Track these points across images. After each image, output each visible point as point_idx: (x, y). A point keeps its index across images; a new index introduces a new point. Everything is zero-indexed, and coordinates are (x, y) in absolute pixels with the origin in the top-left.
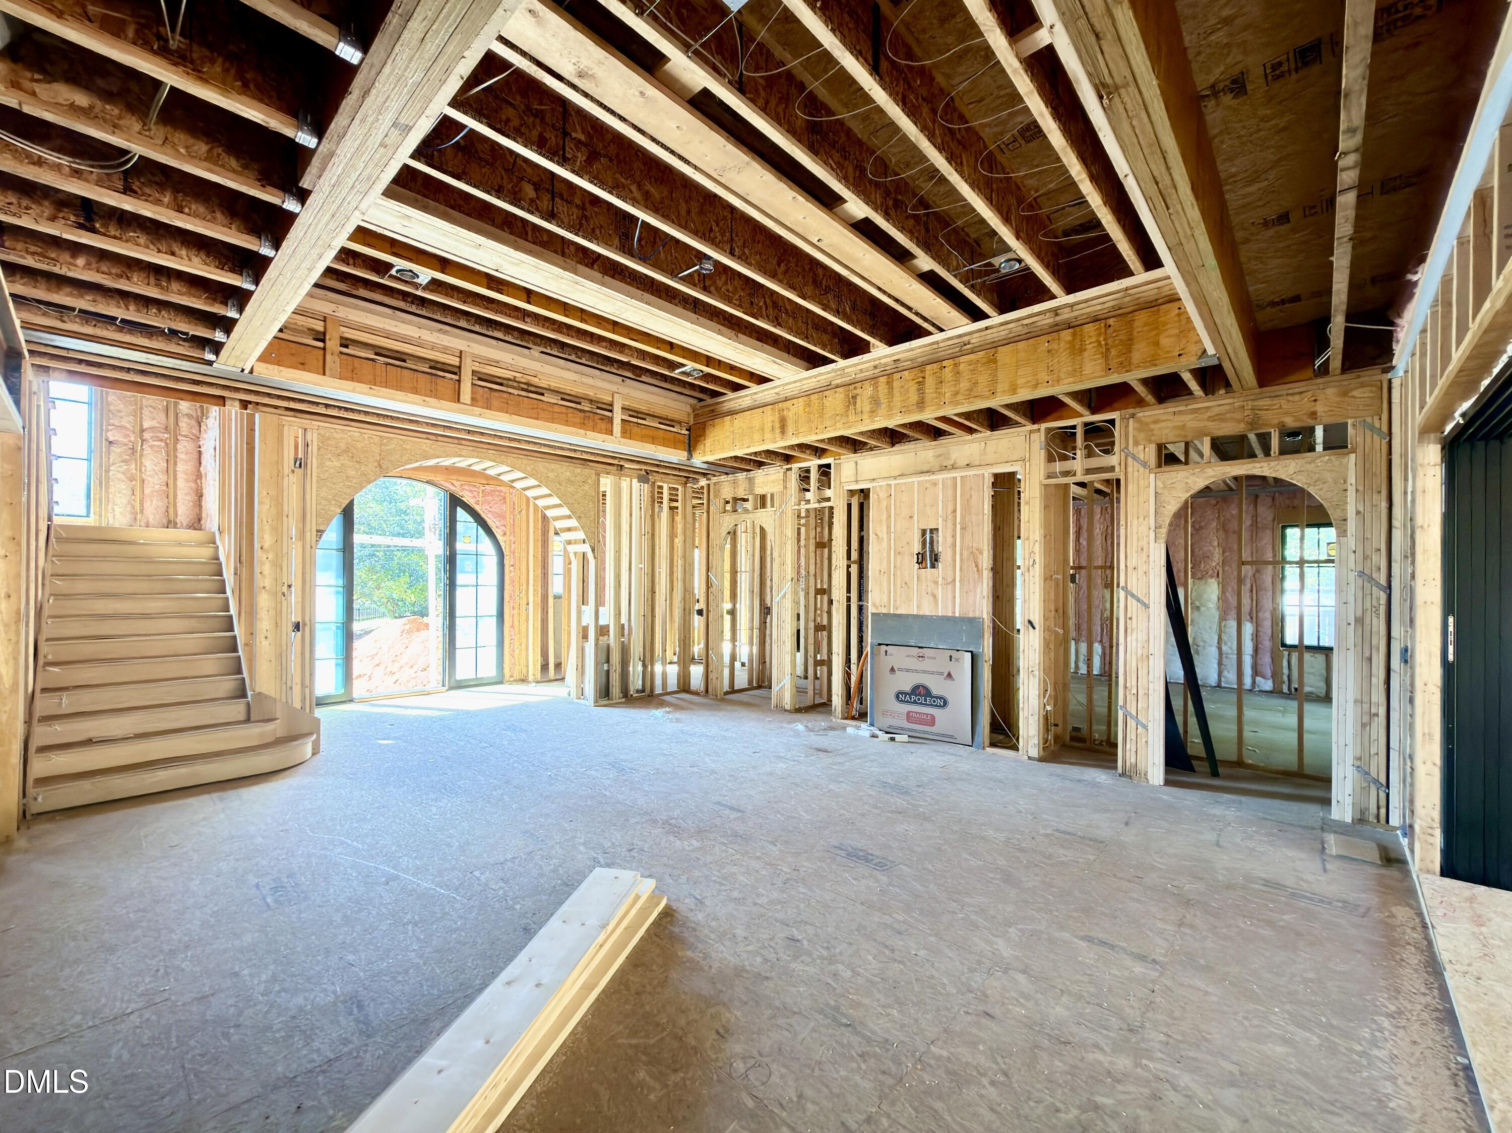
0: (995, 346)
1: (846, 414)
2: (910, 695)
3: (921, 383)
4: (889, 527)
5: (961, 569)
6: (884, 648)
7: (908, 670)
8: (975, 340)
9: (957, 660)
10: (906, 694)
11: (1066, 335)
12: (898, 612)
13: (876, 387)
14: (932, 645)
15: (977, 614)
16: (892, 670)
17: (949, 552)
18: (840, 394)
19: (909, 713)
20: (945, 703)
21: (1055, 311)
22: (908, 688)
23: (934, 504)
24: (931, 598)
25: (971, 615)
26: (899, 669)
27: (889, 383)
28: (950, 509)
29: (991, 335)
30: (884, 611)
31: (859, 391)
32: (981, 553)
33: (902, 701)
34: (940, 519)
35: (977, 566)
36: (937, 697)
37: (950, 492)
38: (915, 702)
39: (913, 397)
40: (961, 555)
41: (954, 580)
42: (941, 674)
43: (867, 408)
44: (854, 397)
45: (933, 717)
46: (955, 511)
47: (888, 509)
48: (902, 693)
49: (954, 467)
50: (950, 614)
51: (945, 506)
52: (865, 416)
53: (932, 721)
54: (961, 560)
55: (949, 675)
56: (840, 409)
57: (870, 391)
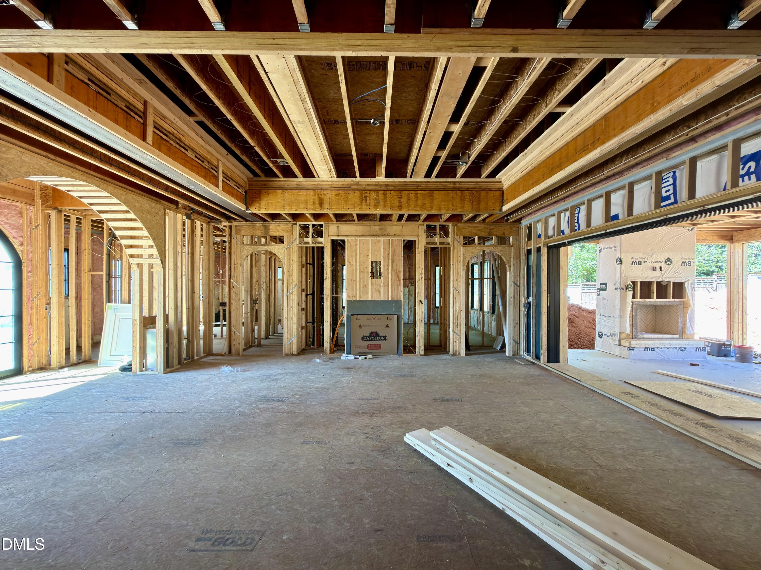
0: (432, 190)
1: (361, 204)
2: (369, 337)
3: (400, 198)
4: (356, 260)
5: (392, 280)
6: (356, 316)
7: (367, 326)
8: (423, 185)
9: (391, 319)
10: (367, 337)
11: (459, 193)
12: (361, 299)
13: (377, 195)
14: (379, 313)
15: (399, 299)
16: (360, 326)
17: (386, 272)
18: (357, 194)
19: (368, 345)
20: (386, 338)
21: (454, 183)
22: (368, 334)
23: (379, 251)
24: (378, 292)
25: (396, 299)
26: (364, 326)
27: (385, 195)
28: (386, 253)
29: (430, 185)
30: (354, 299)
31: (368, 195)
32: (401, 273)
33: (365, 340)
34: (382, 258)
35: (398, 278)
36: (381, 336)
37: (386, 246)
38: (371, 340)
39: (397, 203)
40: (392, 273)
41: (389, 284)
42: (384, 326)
43: (373, 203)
44: (366, 197)
45: (380, 345)
46: (389, 254)
47: (356, 251)
48: (365, 337)
49: (388, 235)
50: (387, 299)
51: (384, 252)
52: (371, 207)
53: (380, 347)
54: (392, 276)
55: (387, 326)
56: (357, 201)
57: (374, 196)
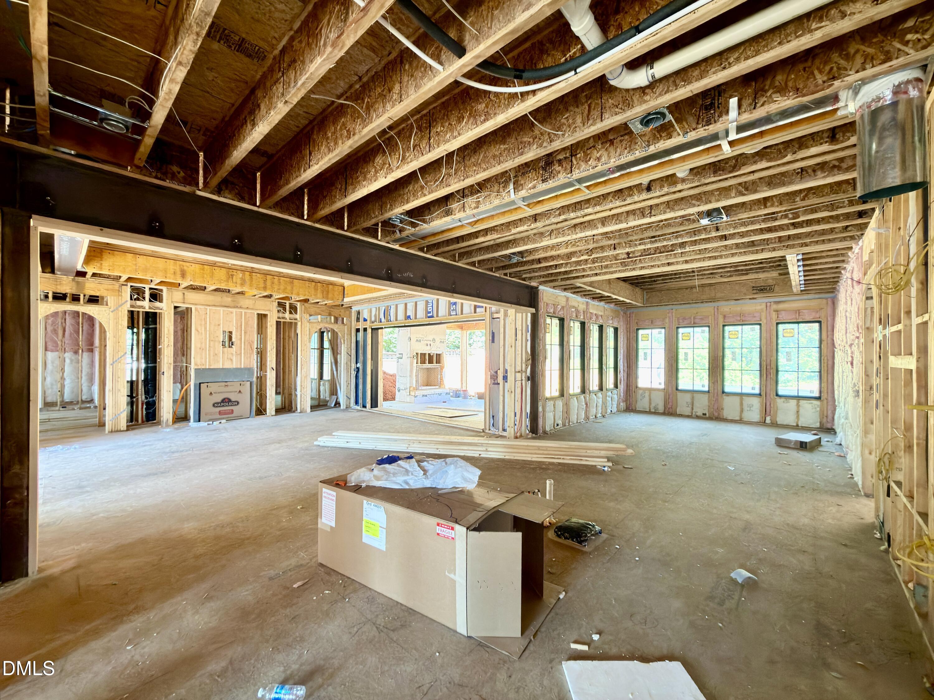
2: (220, 403)
3: (265, 281)
4: (206, 328)
5: (244, 349)
6: (206, 384)
7: (219, 393)
9: (243, 385)
10: (218, 403)
12: (212, 367)
14: (231, 380)
15: (251, 367)
16: (211, 394)
17: (239, 342)
19: (220, 411)
20: (238, 403)
22: (219, 401)
23: (231, 321)
24: (230, 361)
25: (248, 367)
26: (215, 393)
30: (203, 367)
32: (253, 343)
33: (216, 407)
34: (234, 328)
35: (251, 348)
36: (234, 402)
37: (239, 317)
38: (223, 406)
39: (262, 285)
41: (241, 353)
42: (236, 392)
46: (241, 326)
47: (205, 319)
48: (216, 403)
49: (241, 308)
50: (239, 367)
51: (237, 323)
53: (232, 412)
54: (244, 345)
55: (240, 392)
57: (241, 275)
